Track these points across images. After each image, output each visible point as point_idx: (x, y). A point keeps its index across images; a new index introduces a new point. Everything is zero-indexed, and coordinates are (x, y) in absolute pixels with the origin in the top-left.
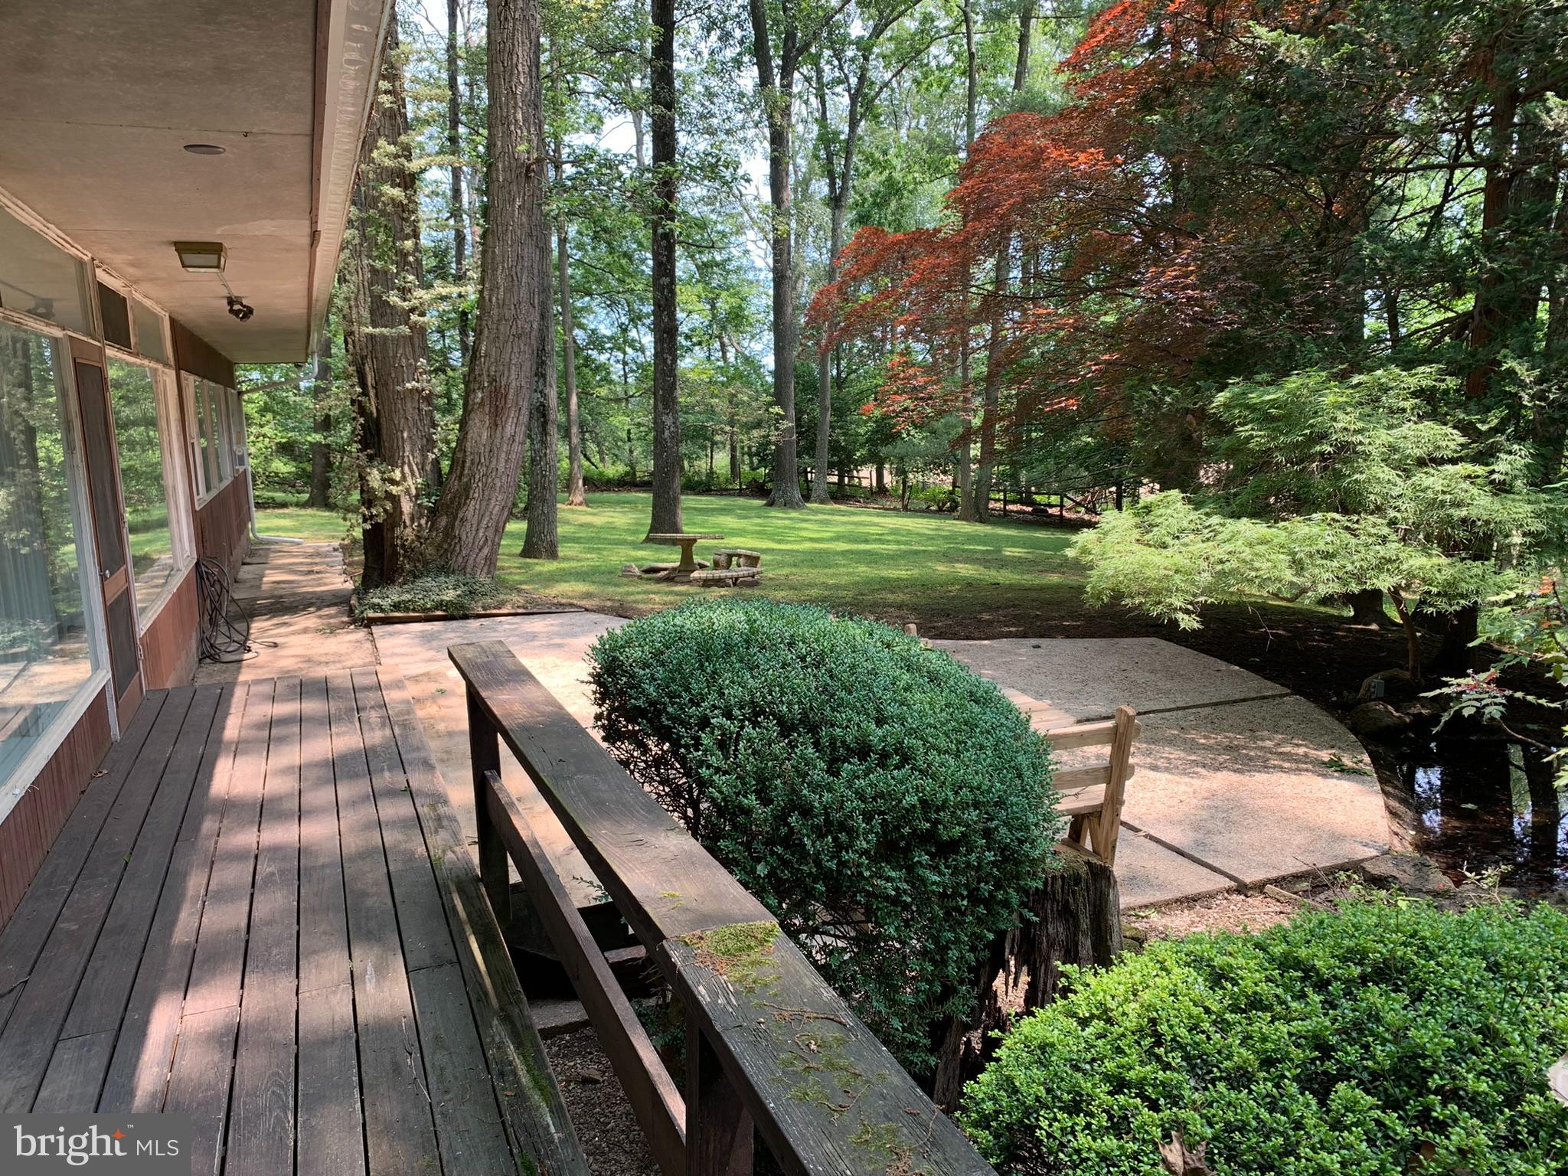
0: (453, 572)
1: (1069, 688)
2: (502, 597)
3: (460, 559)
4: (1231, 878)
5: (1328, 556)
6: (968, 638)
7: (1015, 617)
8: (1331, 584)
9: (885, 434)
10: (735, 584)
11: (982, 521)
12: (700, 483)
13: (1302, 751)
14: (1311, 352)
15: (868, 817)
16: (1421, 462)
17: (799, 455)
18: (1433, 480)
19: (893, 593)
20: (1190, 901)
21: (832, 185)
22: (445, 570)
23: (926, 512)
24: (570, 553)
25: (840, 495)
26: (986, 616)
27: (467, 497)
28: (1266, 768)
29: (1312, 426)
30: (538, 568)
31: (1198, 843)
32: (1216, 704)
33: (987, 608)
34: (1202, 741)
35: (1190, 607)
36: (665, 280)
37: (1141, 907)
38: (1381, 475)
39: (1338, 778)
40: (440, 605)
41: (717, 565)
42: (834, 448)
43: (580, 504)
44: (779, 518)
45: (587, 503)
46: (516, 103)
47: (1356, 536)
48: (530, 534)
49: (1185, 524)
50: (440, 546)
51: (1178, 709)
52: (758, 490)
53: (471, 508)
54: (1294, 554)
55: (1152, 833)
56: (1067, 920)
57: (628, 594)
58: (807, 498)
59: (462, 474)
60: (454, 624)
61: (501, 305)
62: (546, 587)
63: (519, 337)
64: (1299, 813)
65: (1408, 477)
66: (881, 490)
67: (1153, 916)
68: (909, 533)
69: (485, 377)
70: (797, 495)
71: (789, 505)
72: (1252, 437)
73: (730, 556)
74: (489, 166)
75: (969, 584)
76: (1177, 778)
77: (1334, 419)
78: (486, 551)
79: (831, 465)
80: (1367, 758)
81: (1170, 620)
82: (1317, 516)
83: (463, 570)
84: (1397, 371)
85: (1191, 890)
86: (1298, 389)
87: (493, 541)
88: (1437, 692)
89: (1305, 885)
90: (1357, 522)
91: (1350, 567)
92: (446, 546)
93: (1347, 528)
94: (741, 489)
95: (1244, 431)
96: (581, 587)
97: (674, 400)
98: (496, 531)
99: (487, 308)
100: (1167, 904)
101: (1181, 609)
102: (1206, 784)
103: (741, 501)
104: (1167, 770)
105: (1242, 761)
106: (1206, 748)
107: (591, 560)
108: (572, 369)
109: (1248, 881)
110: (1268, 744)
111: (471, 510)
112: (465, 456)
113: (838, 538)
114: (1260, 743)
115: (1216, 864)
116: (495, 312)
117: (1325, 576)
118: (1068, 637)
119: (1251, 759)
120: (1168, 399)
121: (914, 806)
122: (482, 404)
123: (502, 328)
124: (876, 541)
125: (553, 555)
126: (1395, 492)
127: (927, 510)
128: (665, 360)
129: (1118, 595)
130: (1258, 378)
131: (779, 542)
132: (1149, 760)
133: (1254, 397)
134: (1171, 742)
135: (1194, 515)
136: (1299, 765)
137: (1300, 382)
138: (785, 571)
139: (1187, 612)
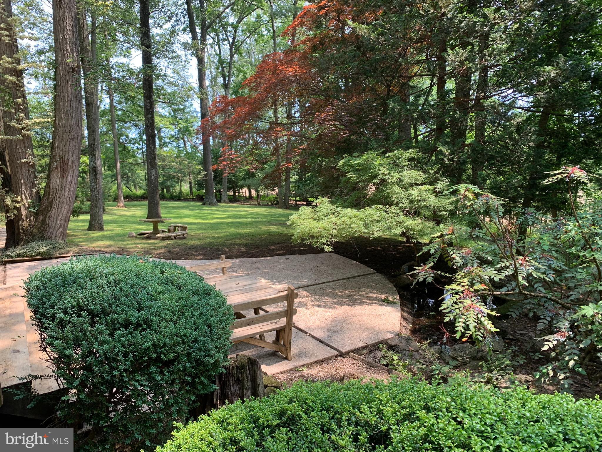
0: (46, 239)
1: (296, 275)
2: (69, 249)
3: (49, 234)
4: (338, 350)
5: (378, 222)
6: (263, 257)
7: (283, 247)
8: (379, 232)
9: (250, 175)
10: (175, 238)
11: (287, 208)
12: (176, 196)
13: (375, 295)
14: (373, 144)
15: (126, 355)
16: (411, 185)
17: (216, 184)
18: (414, 192)
19: (240, 239)
20: (320, 362)
21: (224, 80)
22: (42, 239)
23: (267, 206)
24: (110, 228)
25: (234, 200)
26: (273, 247)
27: (51, 207)
28: (361, 303)
29: (372, 172)
30: (93, 235)
31: (328, 337)
32: (348, 278)
33: (274, 243)
34: (340, 294)
35: (329, 243)
36: (150, 116)
37: (300, 366)
38: (397, 190)
39: (386, 306)
40: (39, 254)
41: (169, 231)
42: (230, 181)
43: (122, 207)
44: (207, 210)
45: (125, 206)
46: (67, 42)
47: (388, 213)
48: (91, 221)
49: (329, 211)
50: (40, 228)
51: (334, 281)
52: (200, 198)
53: (53, 212)
54: (365, 221)
55: (312, 333)
56: (239, 384)
57: (128, 244)
58: (219, 201)
59: (48, 198)
60: (45, 262)
61: (64, 126)
62: (91, 243)
63: (73, 139)
64: (369, 321)
65: (407, 191)
66: (251, 197)
67: (305, 370)
68: (258, 214)
69: (58, 157)
70: (215, 200)
71: (211, 204)
72: (351, 177)
73: (175, 227)
74: (56, 68)
75: (270, 234)
76: (326, 310)
77: (379, 170)
78: (61, 230)
79: (229, 188)
80: (398, 297)
81: (321, 248)
82: (374, 206)
83: (50, 238)
84: (402, 151)
85: (321, 357)
86: (367, 158)
87: (64, 226)
88: (412, 272)
89: (365, 351)
90: (388, 208)
91: (386, 225)
92: (42, 228)
93: (385, 211)
94: (193, 199)
95: (349, 175)
96: (108, 243)
97: (155, 164)
98: (65, 221)
99: (58, 128)
100: (311, 364)
101: (325, 244)
102: (337, 311)
103: (193, 203)
104: (324, 306)
105: (352, 301)
106: (341, 296)
107: (118, 230)
108: (117, 152)
109: (344, 351)
110: (364, 293)
111: (53, 213)
112: (50, 190)
113: (228, 217)
114: (360, 293)
115: (333, 345)
116: (61, 129)
117: (377, 229)
118: (301, 254)
119: (356, 300)
120: (324, 163)
121: (149, 348)
122: (57, 168)
123: (65, 136)
124: (243, 218)
125: (101, 229)
126: (402, 196)
127: (267, 205)
128: (151, 148)
129: (303, 239)
130: (354, 154)
131: (204, 220)
132: (318, 303)
133: (352, 162)
134: (328, 295)
135: (332, 207)
136: (373, 301)
137: (367, 156)
138: (199, 232)
139: (328, 245)
